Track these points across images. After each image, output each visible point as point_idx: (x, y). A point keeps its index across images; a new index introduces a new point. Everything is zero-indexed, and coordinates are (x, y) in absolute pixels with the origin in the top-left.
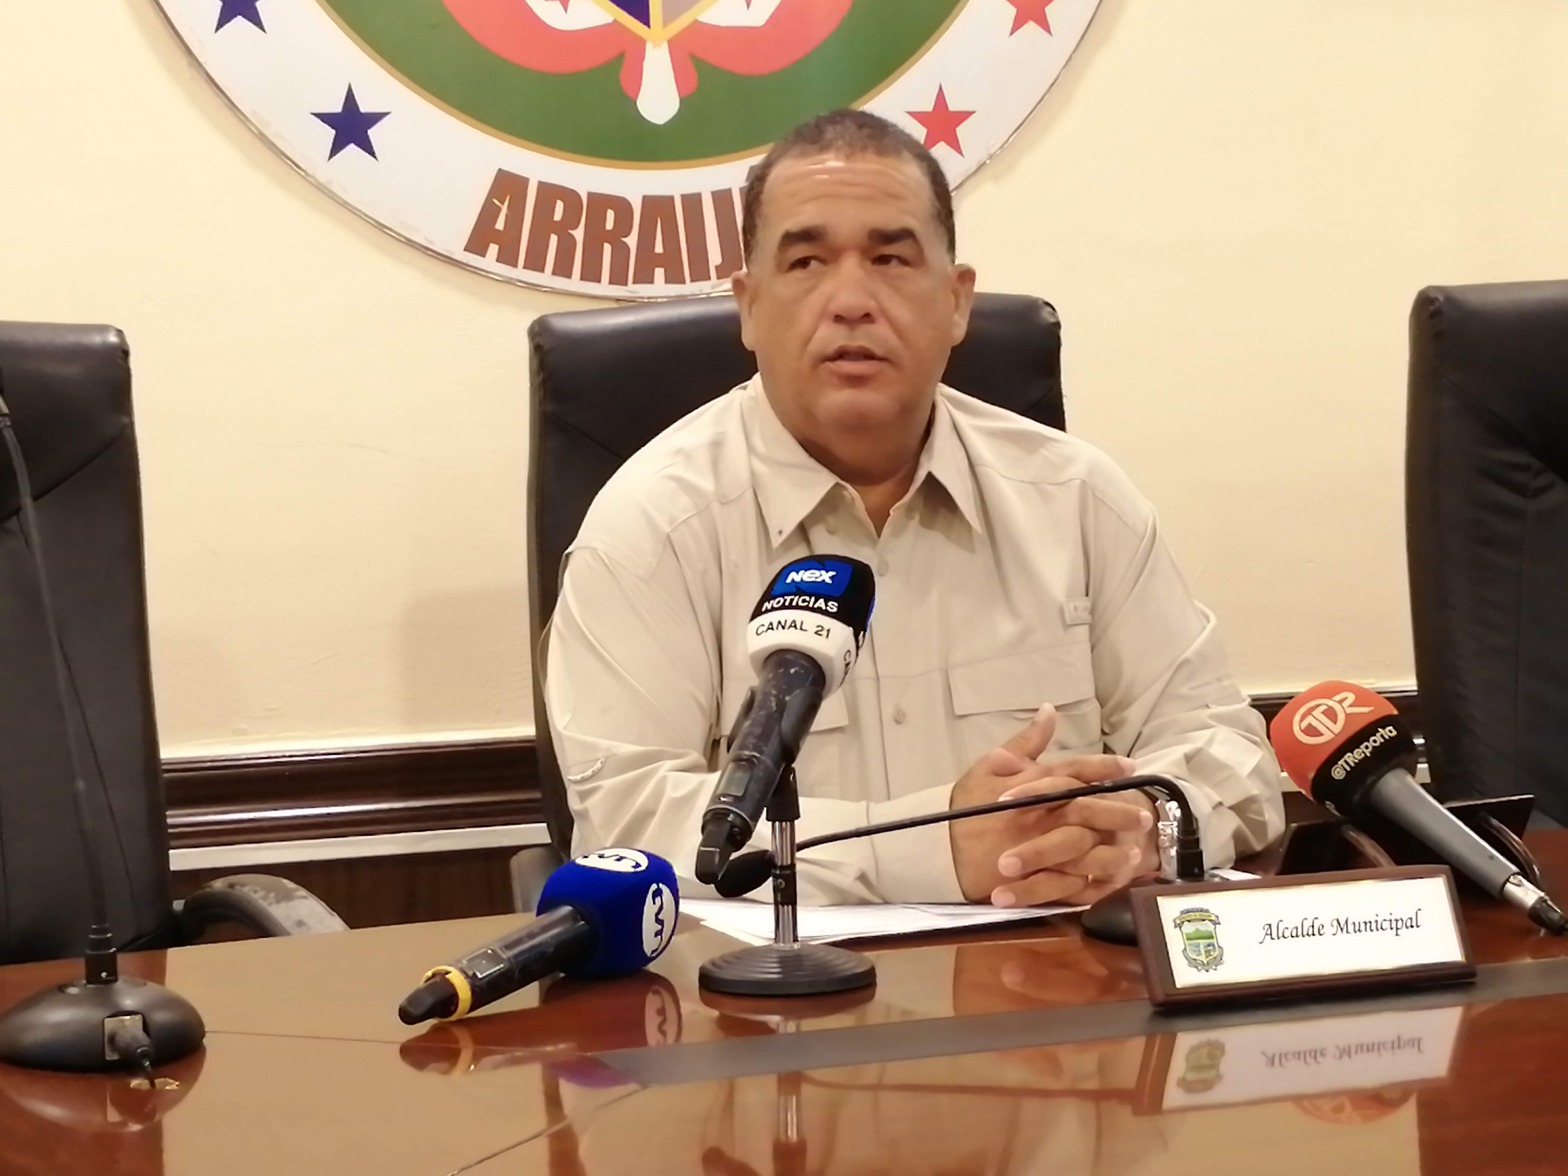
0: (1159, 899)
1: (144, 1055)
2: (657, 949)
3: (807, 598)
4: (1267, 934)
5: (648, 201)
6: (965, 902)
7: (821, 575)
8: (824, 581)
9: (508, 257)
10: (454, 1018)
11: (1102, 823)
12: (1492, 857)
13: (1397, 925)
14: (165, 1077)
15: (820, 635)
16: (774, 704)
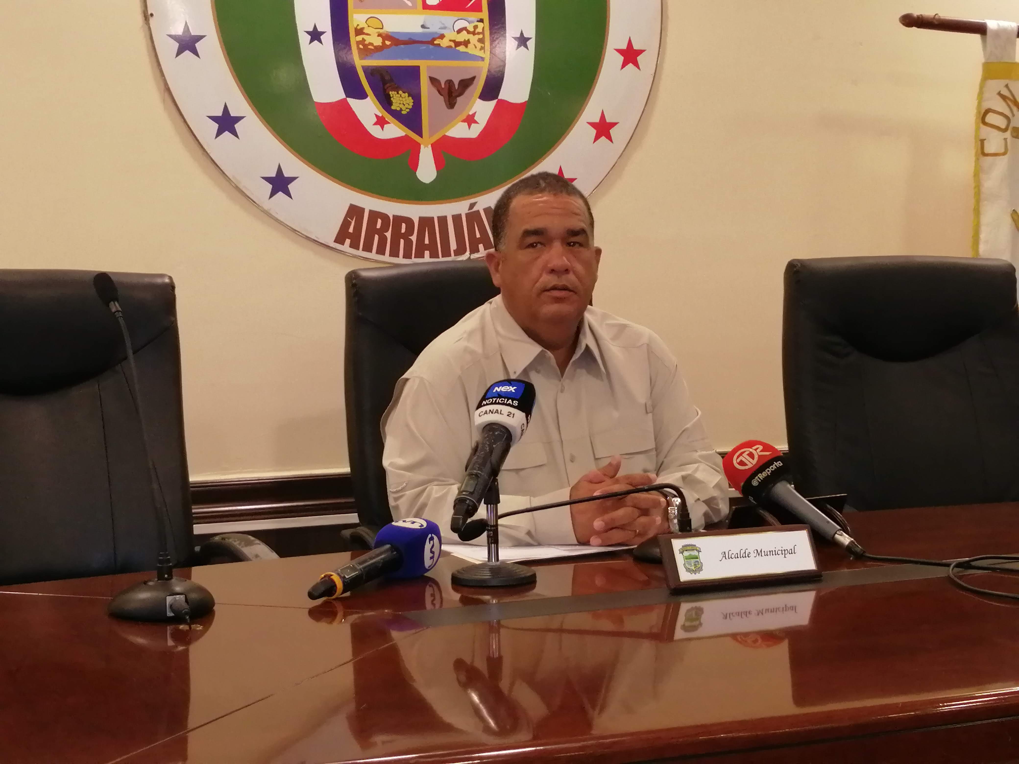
0: (672, 540)
1: (186, 613)
2: (431, 566)
3: (503, 399)
4: (723, 557)
5: (421, 219)
6: (578, 544)
7: (510, 389)
8: (511, 391)
9: (355, 245)
10: (334, 597)
11: (644, 506)
12: (828, 522)
13: (785, 552)
14: (196, 624)
15: (510, 416)
16: (488, 449)
